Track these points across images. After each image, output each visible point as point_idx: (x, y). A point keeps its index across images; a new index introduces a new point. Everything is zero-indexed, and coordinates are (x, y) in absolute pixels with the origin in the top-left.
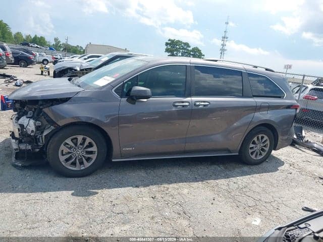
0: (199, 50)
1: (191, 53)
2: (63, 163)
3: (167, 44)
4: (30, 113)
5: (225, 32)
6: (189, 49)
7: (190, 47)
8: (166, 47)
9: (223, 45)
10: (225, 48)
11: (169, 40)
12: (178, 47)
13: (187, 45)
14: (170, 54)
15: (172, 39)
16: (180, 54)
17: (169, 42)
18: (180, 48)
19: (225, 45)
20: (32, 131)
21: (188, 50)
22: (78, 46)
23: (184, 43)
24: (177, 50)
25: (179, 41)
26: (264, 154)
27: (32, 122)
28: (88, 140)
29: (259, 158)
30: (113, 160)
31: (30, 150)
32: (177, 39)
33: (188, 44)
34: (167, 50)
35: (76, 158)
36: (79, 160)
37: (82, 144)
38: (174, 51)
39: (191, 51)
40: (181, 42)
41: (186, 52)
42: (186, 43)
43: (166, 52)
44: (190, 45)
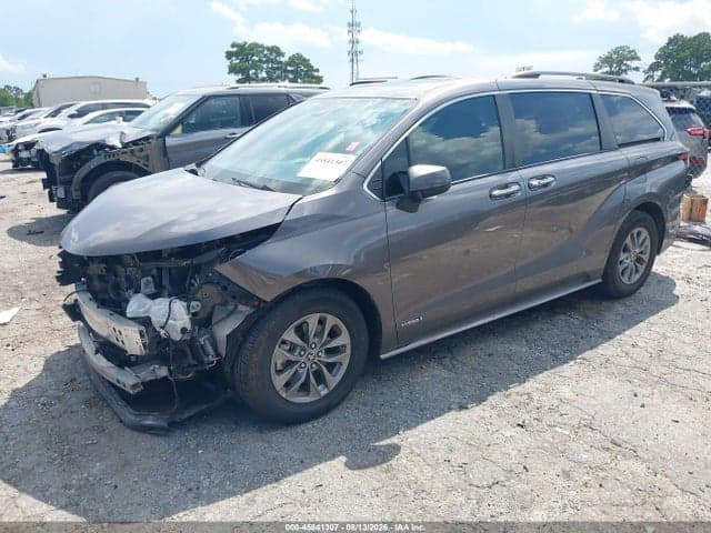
0: (304, 60)
1: (289, 68)
2: (280, 393)
3: (229, 55)
4: (147, 283)
5: (352, 12)
6: (282, 59)
7: (282, 55)
8: (228, 63)
9: (354, 42)
10: (359, 47)
11: (233, 46)
12: (255, 58)
13: (276, 50)
14: (240, 76)
15: (240, 42)
16: (264, 75)
17: (235, 49)
18: (260, 61)
19: (357, 42)
20: (184, 330)
21: (281, 62)
22: (7, 87)
23: (268, 49)
24: (256, 66)
25: (256, 45)
26: (642, 268)
27: (179, 307)
28: (331, 321)
29: (636, 277)
30: (382, 357)
31: (165, 378)
32: (249, 42)
33: (277, 48)
34: (232, 70)
35: (308, 374)
36: (314, 373)
37: (319, 334)
38: (248, 69)
39: (287, 64)
40: (262, 46)
41: (278, 68)
42: (273, 47)
43: (230, 72)
44: (283, 50)
